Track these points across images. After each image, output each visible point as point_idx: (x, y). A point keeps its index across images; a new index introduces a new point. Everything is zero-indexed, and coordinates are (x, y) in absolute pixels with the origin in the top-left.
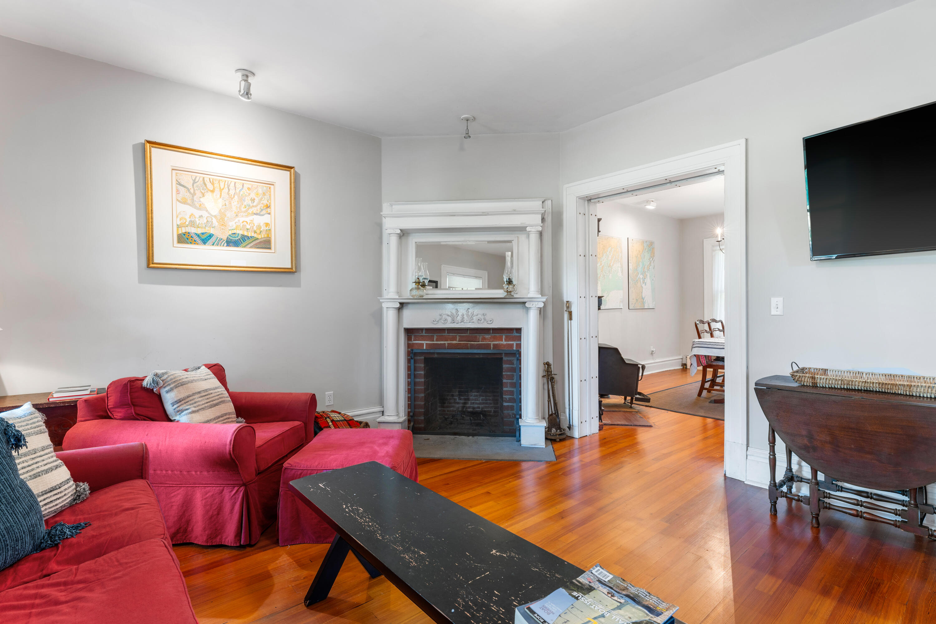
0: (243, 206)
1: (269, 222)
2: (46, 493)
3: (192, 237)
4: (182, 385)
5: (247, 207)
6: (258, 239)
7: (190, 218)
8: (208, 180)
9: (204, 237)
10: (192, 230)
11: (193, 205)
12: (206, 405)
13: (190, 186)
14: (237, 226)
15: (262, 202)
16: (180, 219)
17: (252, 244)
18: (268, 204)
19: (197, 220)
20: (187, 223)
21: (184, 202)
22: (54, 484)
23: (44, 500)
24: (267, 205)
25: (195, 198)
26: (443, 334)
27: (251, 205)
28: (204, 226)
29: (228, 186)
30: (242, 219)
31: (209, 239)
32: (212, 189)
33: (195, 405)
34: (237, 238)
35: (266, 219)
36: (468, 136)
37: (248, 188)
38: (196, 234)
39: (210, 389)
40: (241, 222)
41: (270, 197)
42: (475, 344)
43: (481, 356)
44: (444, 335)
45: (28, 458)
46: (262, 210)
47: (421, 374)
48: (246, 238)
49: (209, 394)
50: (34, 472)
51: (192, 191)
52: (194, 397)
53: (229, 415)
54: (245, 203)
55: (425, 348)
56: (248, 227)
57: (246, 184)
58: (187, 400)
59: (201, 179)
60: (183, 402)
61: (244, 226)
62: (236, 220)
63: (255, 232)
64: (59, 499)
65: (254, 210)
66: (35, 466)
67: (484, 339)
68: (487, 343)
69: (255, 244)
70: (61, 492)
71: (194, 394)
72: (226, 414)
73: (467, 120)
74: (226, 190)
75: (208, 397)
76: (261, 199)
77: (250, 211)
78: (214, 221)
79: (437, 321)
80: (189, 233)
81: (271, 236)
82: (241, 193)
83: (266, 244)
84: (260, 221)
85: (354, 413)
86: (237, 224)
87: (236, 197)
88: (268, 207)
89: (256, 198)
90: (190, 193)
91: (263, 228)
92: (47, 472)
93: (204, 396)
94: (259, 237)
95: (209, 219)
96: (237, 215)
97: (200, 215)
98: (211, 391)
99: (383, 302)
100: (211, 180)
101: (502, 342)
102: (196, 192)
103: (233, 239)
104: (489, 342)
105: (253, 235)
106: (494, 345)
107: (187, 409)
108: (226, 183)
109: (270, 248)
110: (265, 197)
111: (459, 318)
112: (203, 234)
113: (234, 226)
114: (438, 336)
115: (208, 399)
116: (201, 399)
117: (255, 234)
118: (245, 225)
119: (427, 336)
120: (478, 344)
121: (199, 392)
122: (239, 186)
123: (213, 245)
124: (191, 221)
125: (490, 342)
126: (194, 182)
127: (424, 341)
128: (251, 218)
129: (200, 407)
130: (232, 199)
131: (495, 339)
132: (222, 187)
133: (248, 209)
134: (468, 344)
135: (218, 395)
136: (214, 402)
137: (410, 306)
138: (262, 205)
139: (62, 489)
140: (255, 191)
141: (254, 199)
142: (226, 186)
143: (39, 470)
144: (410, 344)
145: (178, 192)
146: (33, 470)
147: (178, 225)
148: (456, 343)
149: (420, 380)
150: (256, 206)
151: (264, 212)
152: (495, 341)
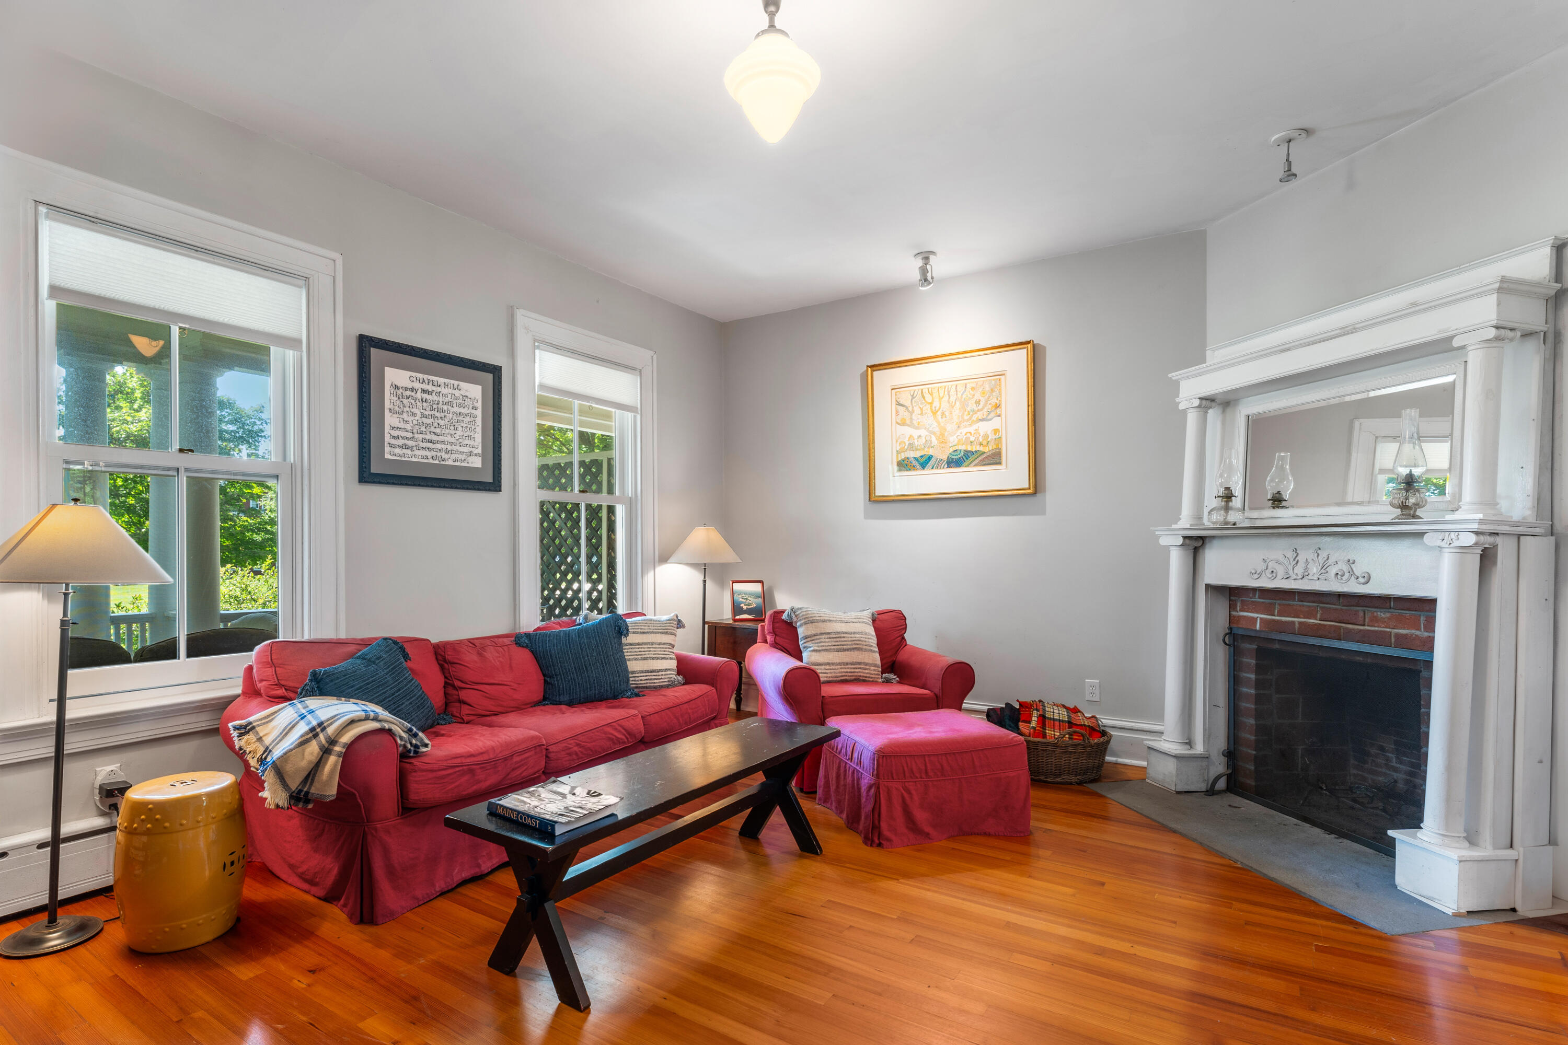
0: (966, 413)
1: (998, 427)
2: (648, 672)
3: (911, 462)
4: (811, 623)
5: (971, 413)
6: (985, 453)
7: (909, 440)
8: (927, 392)
9: (923, 460)
10: (912, 454)
11: (911, 425)
12: (832, 647)
13: (908, 403)
14: (959, 441)
15: (989, 402)
16: (900, 444)
17: (977, 461)
18: (998, 402)
19: (916, 441)
20: (906, 447)
21: (903, 423)
22: (654, 668)
23: (646, 676)
24: (996, 404)
25: (914, 417)
26: (1291, 603)
27: (976, 409)
28: (923, 447)
29: (949, 392)
30: (964, 431)
31: (928, 463)
32: (930, 401)
33: (819, 645)
34: (959, 456)
35: (996, 423)
36: (1290, 175)
37: (972, 389)
38: (915, 458)
39: (844, 633)
40: (963, 434)
41: (1000, 392)
42: (1354, 629)
43: (1369, 661)
44: (1293, 605)
45: (646, 646)
46: (989, 413)
47: (1250, 678)
48: (969, 454)
49: (840, 637)
50: (645, 656)
51: (910, 409)
52: (821, 637)
53: (866, 665)
54: (969, 409)
55: (1258, 627)
56: (972, 439)
57: (969, 383)
58: (813, 638)
59: (920, 392)
60: (809, 639)
61: (967, 438)
62: (958, 433)
63: (981, 444)
64: (657, 679)
65: (980, 415)
66: (647, 653)
67: (1375, 620)
68: (1380, 629)
69: (981, 461)
70: (659, 675)
71: (822, 634)
72: (860, 663)
73: (1290, 141)
74: (946, 398)
75: (838, 639)
76: (988, 399)
77: (974, 418)
78: (934, 439)
79: (1258, 572)
80: (908, 458)
81: (1002, 445)
82: (964, 396)
83: (995, 458)
84: (985, 428)
85: (1137, 724)
86: (959, 437)
87: (958, 403)
88: (998, 406)
89: (981, 399)
90: (909, 411)
91: (991, 437)
92: (653, 658)
93: (833, 638)
94: (986, 450)
95: (928, 438)
96: (959, 427)
97: (919, 435)
98: (845, 635)
99: (1161, 535)
100: (930, 390)
101: (1417, 633)
102: (915, 408)
103: (955, 457)
104: (1386, 627)
105: (978, 448)
106: (1397, 635)
107: (810, 647)
108: (946, 389)
109: (1000, 463)
110: (994, 394)
111: (1299, 570)
112: (921, 457)
113: (956, 442)
114: (1284, 605)
115: (837, 641)
116: (829, 640)
117: (981, 447)
118: (969, 438)
119: (1263, 603)
120: (1361, 630)
121: (829, 633)
122: (961, 389)
123: (932, 468)
124: (910, 444)
125: (1388, 630)
126: (913, 397)
127: (1257, 613)
128: (976, 426)
129: (824, 648)
130: (953, 407)
131: (1400, 622)
132: (941, 395)
133: (972, 415)
134: (1340, 628)
135: (853, 641)
136: (845, 647)
137: (1216, 543)
138: (990, 406)
139: (660, 673)
140: (980, 390)
141: (980, 401)
142: (946, 393)
143: (648, 656)
144: (1234, 617)
145: (897, 413)
146: (645, 654)
147: (897, 451)
148: (1316, 624)
149: (1249, 691)
150: (982, 410)
151: (992, 415)
152: (1401, 628)
